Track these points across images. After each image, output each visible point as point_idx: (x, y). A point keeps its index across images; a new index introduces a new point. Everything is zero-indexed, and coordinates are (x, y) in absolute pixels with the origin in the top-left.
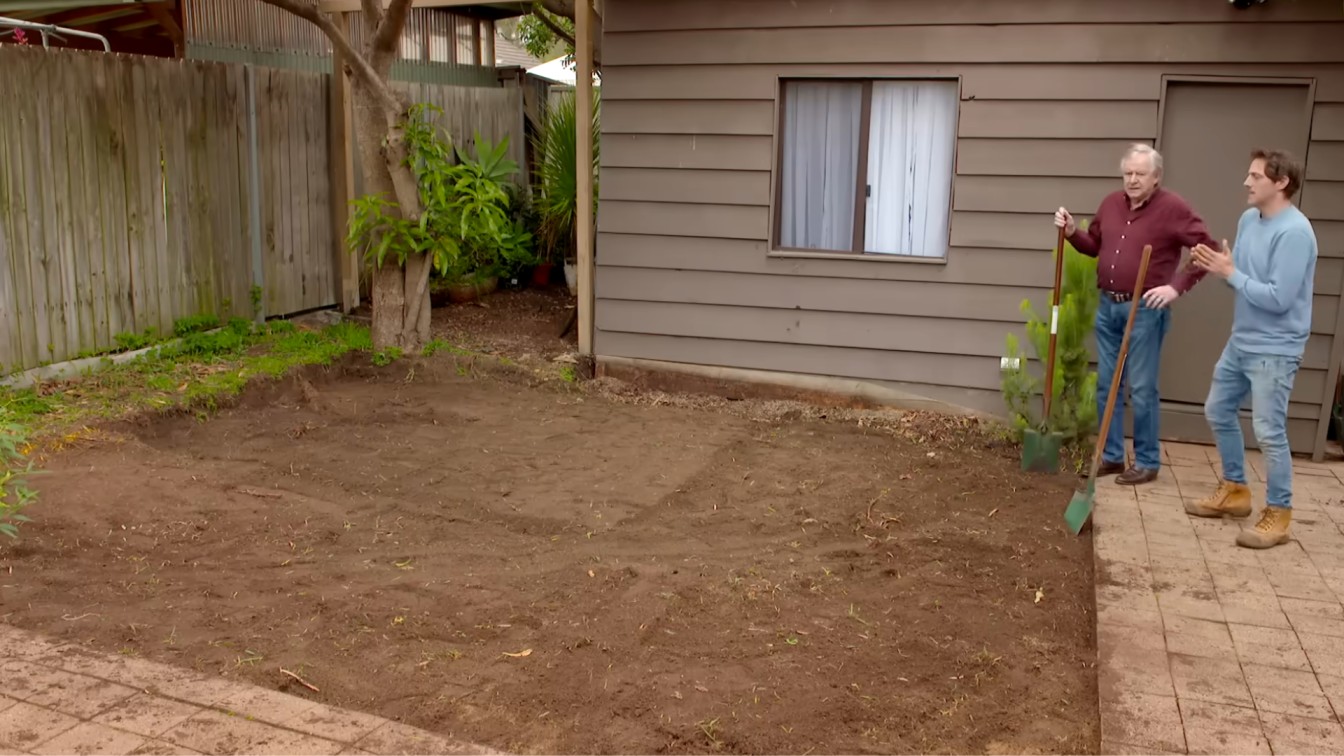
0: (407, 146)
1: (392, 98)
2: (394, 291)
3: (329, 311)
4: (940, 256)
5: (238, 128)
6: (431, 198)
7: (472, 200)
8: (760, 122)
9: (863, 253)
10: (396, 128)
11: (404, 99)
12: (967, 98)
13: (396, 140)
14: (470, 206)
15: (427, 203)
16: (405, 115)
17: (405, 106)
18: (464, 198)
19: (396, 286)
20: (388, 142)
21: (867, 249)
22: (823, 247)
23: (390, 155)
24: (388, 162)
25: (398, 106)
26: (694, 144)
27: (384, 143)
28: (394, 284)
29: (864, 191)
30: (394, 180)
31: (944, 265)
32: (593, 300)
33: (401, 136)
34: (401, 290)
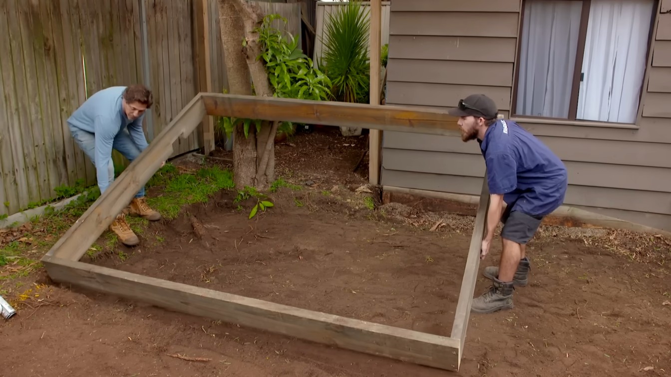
0: (262, 45)
1: (250, 10)
2: (250, 147)
3: (195, 153)
4: (632, 122)
5: (134, 33)
6: (278, 83)
7: (306, 84)
8: (508, 28)
9: (576, 120)
10: (253, 32)
11: (259, 12)
12: (665, 11)
13: (254, 41)
14: (305, 87)
15: (276, 87)
16: (260, 23)
17: (259, 16)
18: (300, 83)
19: (251, 144)
20: (247, 42)
21: (578, 117)
22: (544, 115)
23: (249, 52)
24: (248, 57)
25: (254, 16)
26: (458, 42)
27: (244, 44)
28: (249, 143)
29: (578, 77)
30: (251, 70)
31: (637, 129)
32: (380, 148)
33: (257, 39)
34: (254, 147)
